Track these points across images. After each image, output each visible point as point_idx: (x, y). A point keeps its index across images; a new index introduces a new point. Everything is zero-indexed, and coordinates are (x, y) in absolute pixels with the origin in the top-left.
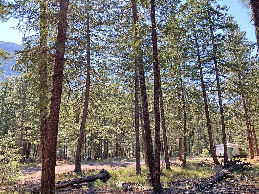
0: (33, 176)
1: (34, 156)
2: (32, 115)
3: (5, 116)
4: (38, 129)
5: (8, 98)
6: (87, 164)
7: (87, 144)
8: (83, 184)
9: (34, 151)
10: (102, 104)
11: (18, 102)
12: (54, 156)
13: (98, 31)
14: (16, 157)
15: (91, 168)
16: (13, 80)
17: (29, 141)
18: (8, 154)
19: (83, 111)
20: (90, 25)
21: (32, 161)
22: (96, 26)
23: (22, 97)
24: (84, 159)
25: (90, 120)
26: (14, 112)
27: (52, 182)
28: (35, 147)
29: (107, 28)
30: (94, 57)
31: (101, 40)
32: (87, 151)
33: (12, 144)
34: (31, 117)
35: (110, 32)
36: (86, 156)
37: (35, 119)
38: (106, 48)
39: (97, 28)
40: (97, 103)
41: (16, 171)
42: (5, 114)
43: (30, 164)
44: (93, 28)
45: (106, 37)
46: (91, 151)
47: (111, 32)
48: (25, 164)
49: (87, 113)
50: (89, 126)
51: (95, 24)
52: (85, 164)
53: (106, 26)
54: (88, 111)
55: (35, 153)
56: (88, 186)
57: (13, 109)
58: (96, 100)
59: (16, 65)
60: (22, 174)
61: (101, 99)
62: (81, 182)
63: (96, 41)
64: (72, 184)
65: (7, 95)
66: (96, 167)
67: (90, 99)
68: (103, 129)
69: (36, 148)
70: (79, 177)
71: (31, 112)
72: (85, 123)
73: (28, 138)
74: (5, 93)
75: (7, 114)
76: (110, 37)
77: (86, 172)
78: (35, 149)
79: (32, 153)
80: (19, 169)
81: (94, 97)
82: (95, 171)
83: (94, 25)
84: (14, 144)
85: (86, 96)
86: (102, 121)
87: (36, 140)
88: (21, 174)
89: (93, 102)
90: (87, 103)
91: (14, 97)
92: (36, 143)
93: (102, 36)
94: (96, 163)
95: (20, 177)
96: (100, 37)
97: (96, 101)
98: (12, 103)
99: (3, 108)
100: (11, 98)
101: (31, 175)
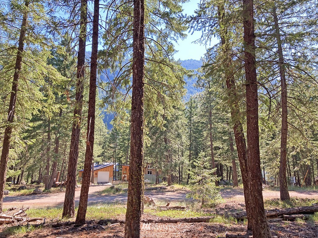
0: (232, 200)
1: (228, 179)
2: (220, 133)
3: (194, 136)
4: (229, 148)
5: (195, 117)
6: (295, 191)
7: (291, 165)
8: (297, 216)
9: (227, 172)
10: (307, 111)
11: (204, 120)
12: (259, 179)
13: (290, 15)
14: (212, 178)
15: (304, 196)
16: (196, 98)
17: (221, 162)
18: (204, 175)
19: (281, 123)
20: (278, 11)
21: (227, 184)
22: (286, 9)
23: (208, 115)
24: (290, 184)
25: (292, 134)
26: (201, 131)
27: (261, 208)
28: (227, 168)
29: (303, 7)
30: (289, 51)
31: (295, 25)
32: (292, 174)
33: (206, 165)
34: (219, 135)
35: (308, 11)
36: (292, 181)
37: (223, 138)
38: (305, 34)
39: (289, 11)
40: (300, 110)
41: (214, 193)
42: (194, 133)
43: (226, 186)
44: (283, 14)
45: (303, 20)
46: (298, 175)
47: (310, 11)
48: (221, 187)
49: (287, 125)
50: (291, 142)
51: (285, 8)
52: (293, 191)
53: (301, 4)
54: (289, 123)
55: (229, 175)
56: (305, 220)
57: (200, 128)
58: (298, 107)
59: (197, 82)
60: (221, 197)
61: (305, 105)
62: (294, 213)
63: (289, 30)
64: (282, 215)
65: (193, 114)
66: (311, 196)
67: (290, 107)
68: (313, 145)
69: (229, 169)
70: (289, 207)
71: (218, 130)
72: (286, 139)
73: (219, 159)
74: (191, 112)
75: (195, 133)
76: (309, 17)
77: (297, 201)
78: (228, 171)
79: (225, 174)
80: (217, 191)
81: (294, 104)
82: (309, 200)
83: (283, 9)
84: (208, 165)
85: (284, 103)
86: (310, 134)
87: (227, 161)
88: (219, 196)
89: (294, 111)
90: (285, 113)
91: (199, 116)
92: (228, 164)
93: (297, 20)
94: (309, 191)
95: (219, 200)
96: (293, 23)
97: (298, 109)
98: (198, 122)
99: (191, 128)
100: (197, 117)
101: (229, 199)
